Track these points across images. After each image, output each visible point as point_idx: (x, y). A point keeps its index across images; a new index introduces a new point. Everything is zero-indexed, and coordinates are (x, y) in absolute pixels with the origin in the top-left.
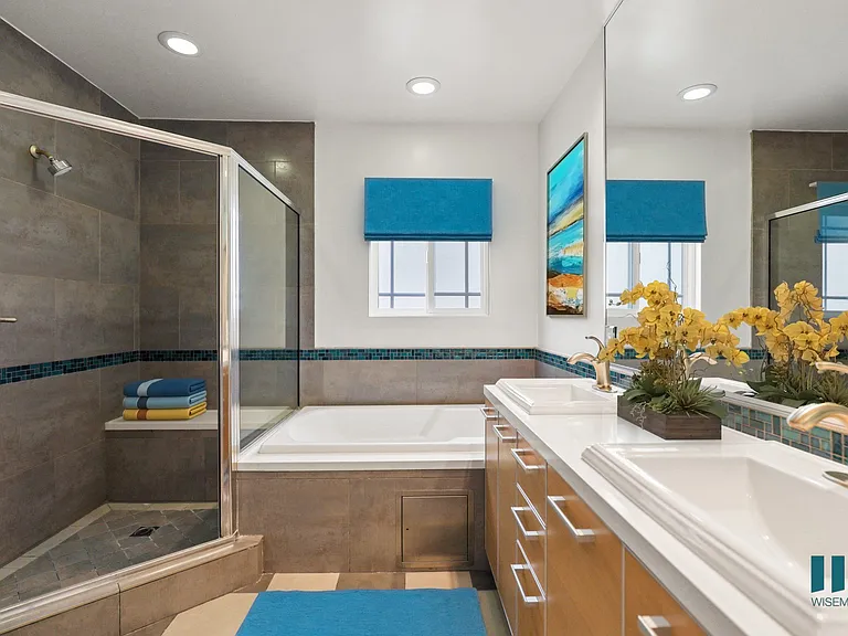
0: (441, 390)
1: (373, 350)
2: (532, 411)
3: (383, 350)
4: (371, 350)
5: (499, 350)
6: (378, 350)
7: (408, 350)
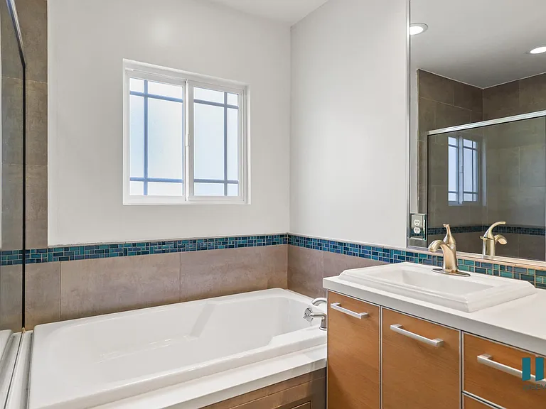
0: (207, 282)
1: (128, 245)
2: (470, 308)
3: (141, 244)
4: (126, 245)
5: (258, 237)
6: (134, 245)
7: (170, 242)
